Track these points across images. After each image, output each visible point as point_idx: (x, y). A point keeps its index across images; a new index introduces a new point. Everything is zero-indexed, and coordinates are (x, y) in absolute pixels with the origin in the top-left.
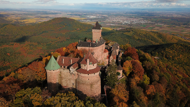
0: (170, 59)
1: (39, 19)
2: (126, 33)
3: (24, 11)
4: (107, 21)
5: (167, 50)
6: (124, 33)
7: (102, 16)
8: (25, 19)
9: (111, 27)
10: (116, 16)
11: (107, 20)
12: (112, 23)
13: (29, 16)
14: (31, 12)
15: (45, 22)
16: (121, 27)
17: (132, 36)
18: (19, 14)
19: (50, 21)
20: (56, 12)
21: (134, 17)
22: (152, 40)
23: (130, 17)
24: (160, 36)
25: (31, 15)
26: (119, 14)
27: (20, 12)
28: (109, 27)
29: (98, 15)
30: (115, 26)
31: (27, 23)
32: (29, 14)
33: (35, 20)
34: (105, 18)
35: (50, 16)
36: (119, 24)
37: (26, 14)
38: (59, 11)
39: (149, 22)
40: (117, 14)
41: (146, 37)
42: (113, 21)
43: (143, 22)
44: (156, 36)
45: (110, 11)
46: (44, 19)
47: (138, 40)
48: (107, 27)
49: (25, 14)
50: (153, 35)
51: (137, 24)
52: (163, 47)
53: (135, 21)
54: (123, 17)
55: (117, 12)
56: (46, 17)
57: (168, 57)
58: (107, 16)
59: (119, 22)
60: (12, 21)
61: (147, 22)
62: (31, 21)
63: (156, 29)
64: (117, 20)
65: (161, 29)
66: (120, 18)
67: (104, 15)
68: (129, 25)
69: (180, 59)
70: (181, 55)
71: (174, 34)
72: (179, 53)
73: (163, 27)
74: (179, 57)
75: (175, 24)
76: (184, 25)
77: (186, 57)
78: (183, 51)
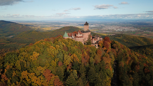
0: (148, 55)
1: (53, 27)
2: (117, 38)
3: (43, 22)
5: (147, 49)
6: (116, 38)
7: (100, 26)
8: (44, 27)
9: (107, 33)
10: (111, 25)
11: (104, 28)
12: (108, 31)
13: (46, 26)
14: (48, 23)
15: (57, 30)
16: (115, 33)
17: (122, 40)
18: (40, 24)
19: (61, 29)
21: (126, 26)
22: (138, 43)
23: (123, 26)
24: (145, 39)
25: (48, 25)
26: (114, 24)
28: (105, 33)
29: (97, 25)
30: (110, 33)
31: (45, 30)
32: (46, 24)
33: (50, 28)
34: (102, 27)
35: (61, 26)
36: (113, 31)
37: (45, 24)
38: (67, 22)
39: (138, 30)
40: (112, 24)
41: (133, 40)
42: (108, 29)
43: (133, 30)
44: (141, 40)
45: (106, 22)
46: (56, 28)
47: (127, 42)
48: (103, 33)
49: (43, 24)
50: (139, 39)
51: (128, 31)
52: (144, 47)
53: (126, 29)
54: (116, 26)
55: (111, 22)
56: (58, 26)
57: (147, 53)
58: (104, 25)
59: (113, 29)
60: (35, 29)
61: (136, 30)
62: (47, 29)
63: (144, 35)
64: (111, 28)
65: (148, 36)
66: (114, 27)
67: (101, 25)
68: (121, 32)
73: (150, 34)
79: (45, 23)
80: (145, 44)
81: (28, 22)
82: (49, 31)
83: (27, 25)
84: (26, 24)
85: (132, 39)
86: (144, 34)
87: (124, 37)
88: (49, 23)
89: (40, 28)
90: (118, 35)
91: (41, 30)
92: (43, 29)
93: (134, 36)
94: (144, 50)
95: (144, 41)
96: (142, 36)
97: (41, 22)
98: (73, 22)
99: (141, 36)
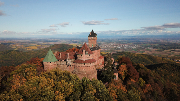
1: (40, 46)
3: (27, 40)
4: (102, 47)
5: (158, 69)
6: (118, 56)
9: (105, 51)
10: (109, 42)
12: (106, 49)
13: (31, 44)
14: (33, 40)
15: (45, 48)
16: (115, 51)
18: (23, 43)
20: (56, 40)
21: (125, 43)
22: (143, 62)
23: (122, 43)
24: (150, 57)
25: (34, 43)
26: (112, 41)
27: (24, 41)
28: (103, 52)
30: (109, 51)
31: (29, 49)
33: (37, 47)
34: (99, 44)
35: (50, 44)
36: (112, 49)
38: (58, 39)
39: (139, 47)
40: (110, 41)
41: (138, 59)
42: (107, 47)
43: (134, 47)
44: (146, 58)
45: (103, 38)
46: (45, 46)
49: (28, 42)
50: (144, 57)
52: (155, 67)
53: (127, 46)
54: (115, 43)
56: (47, 44)
59: (112, 47)
60: (16, 48)
61: (137, 47)
62: (33, 48)
63: (146, 53)
64: (110, 46)
65: (150, 53)
66: (112, 44)
68: (121, 49)
69: (171, 77)
70: (172, 74)
71: (163, 56)
72: (170, 72)
73: (153, 51)
74: (171, 76)
75: (163, 48)
76: (171, 48)
77: (178, 76)
78: (174, 70)
79: (30, 41)
81: (8, 39)
82: (35, 50)
83: (5, 44)
84: (4, 42)
85: (136, 57)
87: (126, 55)
88: (36, 40)
89: (23, 47)
90: (119, 53)
91: (24, 49)
92: (27, 48)
93: (137, 54)
94: (156, 70)
95: (149, 59)
96: (145, 54)
97: (25, 39)
98: (65, 39)
99: (143, 54)
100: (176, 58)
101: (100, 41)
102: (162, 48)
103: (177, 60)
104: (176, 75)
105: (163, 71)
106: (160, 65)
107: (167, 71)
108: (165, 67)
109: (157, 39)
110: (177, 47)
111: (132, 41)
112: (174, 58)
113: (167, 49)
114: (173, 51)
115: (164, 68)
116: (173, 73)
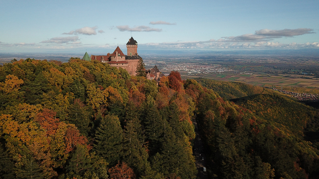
4: (165, 70)
5: (249, 102)
7: (157, 63)
10: (178, 63)
16: (187, 78)
21: (207, 64)
23: (201, 64)
24: (244, 87)
26: (184, 60)
29: (151, 62)
34: (161, 66)
36: (183, 74)
39: (229, 70)
40: (180, 60)
41: (223, 89)
42: (174, 70)
43: (220, 71)
44: (237, 88)
45: (169, 55)
50: (233, 87)
51: (211, 73)
52: (244, 100)
53: (208, 69)
54: (189, 63)
55: (180, 57)
58: (164, 62)
59: (183, 70)
61: (226, 70)
64: (179, 68)
65: (248, 81)
66: (184, 65)
67: (160, 62)
68: (199, 75)
69: (267, 114)
70: (269, 109)
71: (267, 86)
72: (266, 106)
73: (252, 77)
74: (266, 112)
75: (271, 73)
76: (284, 73)
77: (277, 112)
78: (273, 103)
80: (245, 94)
85: (219, 87)
86: (242, 79)
87: (204, 84)
93: (223, 82)
94: (244, 104)
95: (242, 89)
100: (288, 89)
101: (163, 60)
102: (269, 72)
103: (289, 91)
104: (275, 111)
105: (255, 105)
106: (253, 97)
107: (261, 105)
108: (260, 99)
109: (263, 57)
110: (293, 71)
111: (219, 61)
112: (286, 89)
113: (276, 74)
114: (286, 77)
115: (258, 101)
116: (271, 108)
